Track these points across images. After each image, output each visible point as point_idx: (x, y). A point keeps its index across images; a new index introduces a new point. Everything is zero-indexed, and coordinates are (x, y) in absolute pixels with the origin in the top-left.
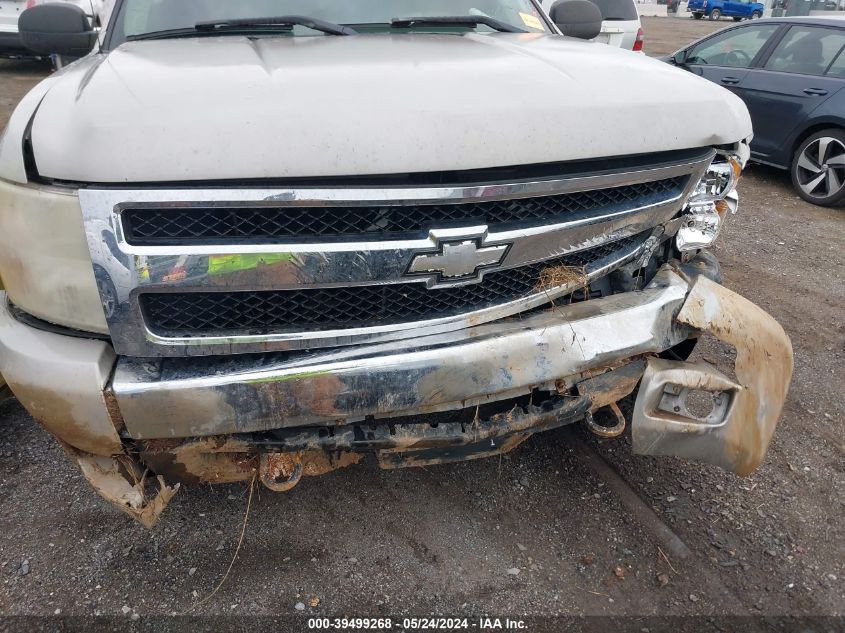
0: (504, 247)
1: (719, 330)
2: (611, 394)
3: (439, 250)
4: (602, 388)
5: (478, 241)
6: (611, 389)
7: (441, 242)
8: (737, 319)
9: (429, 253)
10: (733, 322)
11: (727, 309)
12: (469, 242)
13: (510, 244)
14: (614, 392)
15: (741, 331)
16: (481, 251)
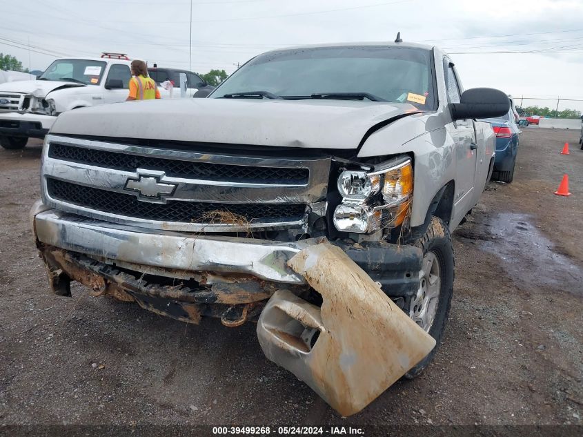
0: (173, 186)
1: (311, 278)
2: (230, 297)
3: (139, 180)
4: (225, 290)
5: (158, 179)
6: (231, 294)
7: (140, 175)
8: (326, 276)
9: (135, 180)
10: (323, 277)
11: (321, 267)
12: (153, 178)
13: (177, 185)
14: (232, 296)
15: (327, 285)
16: (159, 184)
